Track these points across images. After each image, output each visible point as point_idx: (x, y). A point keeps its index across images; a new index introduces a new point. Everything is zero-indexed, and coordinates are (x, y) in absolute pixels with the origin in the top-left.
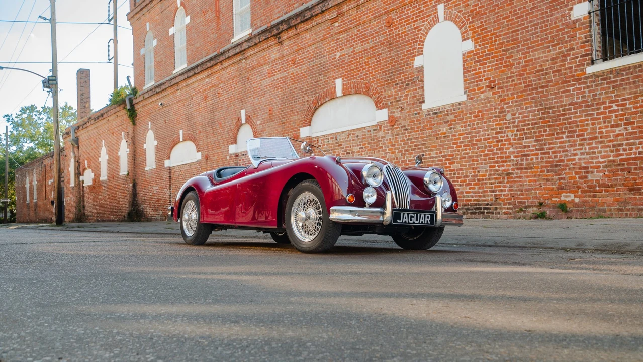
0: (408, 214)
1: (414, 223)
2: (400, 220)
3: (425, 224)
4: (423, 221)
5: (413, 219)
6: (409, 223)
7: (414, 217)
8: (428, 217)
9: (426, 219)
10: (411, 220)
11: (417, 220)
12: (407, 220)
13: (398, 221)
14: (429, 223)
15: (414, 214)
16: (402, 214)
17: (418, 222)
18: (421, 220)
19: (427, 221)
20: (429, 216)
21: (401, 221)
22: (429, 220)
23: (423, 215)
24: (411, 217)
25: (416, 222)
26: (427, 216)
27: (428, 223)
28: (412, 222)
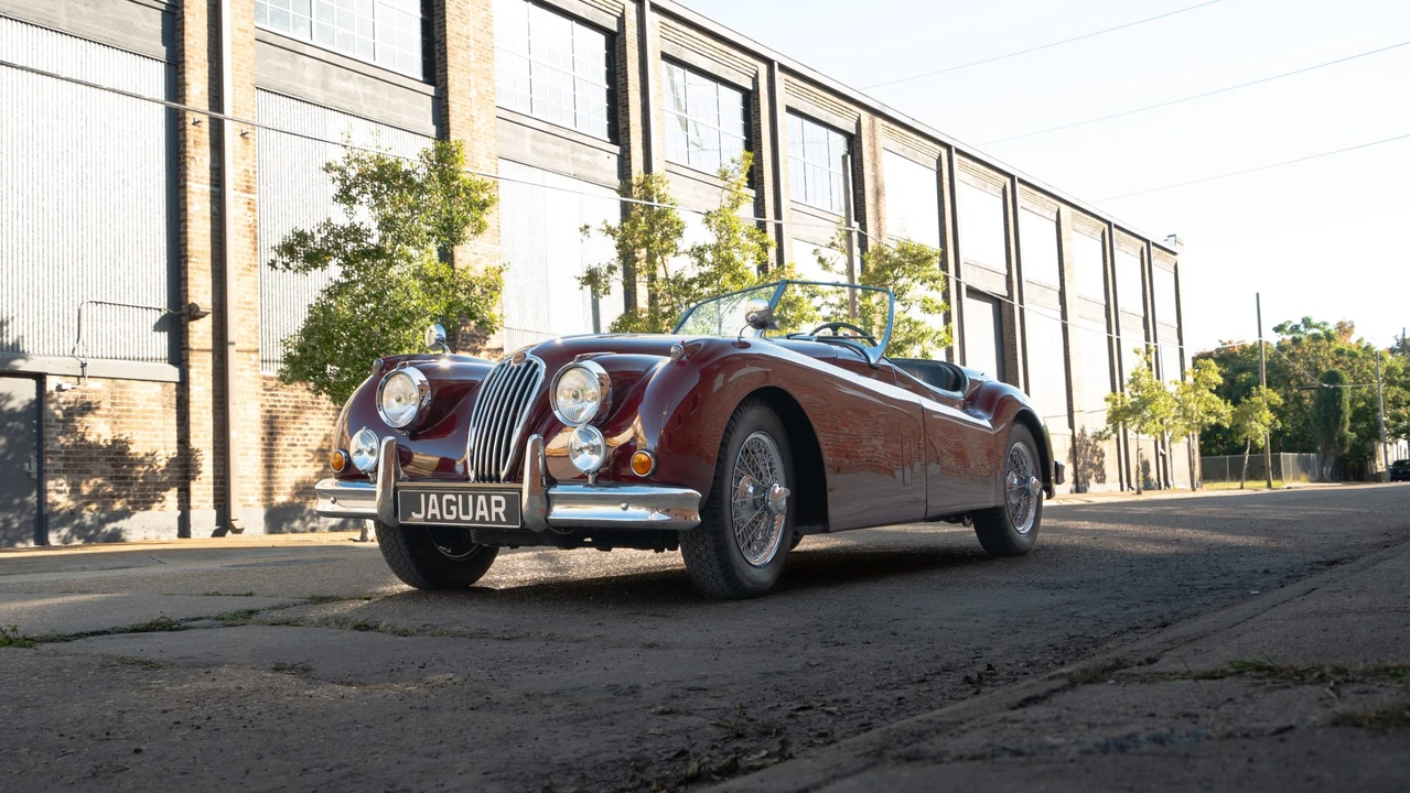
0: (439, 497)
1: (458, 519)
2: (419, 512)
3: (490, 522)
4: (485, 513)
5: (453, 509)
6: (443, 520)
7: (456, 504)
8: (498, 504)
9: (494, 509)
10: (450, 512)
11: (466, 512)
12: (437, 511)
13: (413, 514)
14: (504, 519)
15: (456, 495)
16: (423, 496)
17: (469, 518)
18: (479, 513)
19: (497, 514)
20: (503, 500)
21: (422, 516)
22: (501, 510)
23: (482, 498)
24: (450, 503)
25: (463, 517)
26: (494, 498)
27: (498, 520)
28: (453, 517)
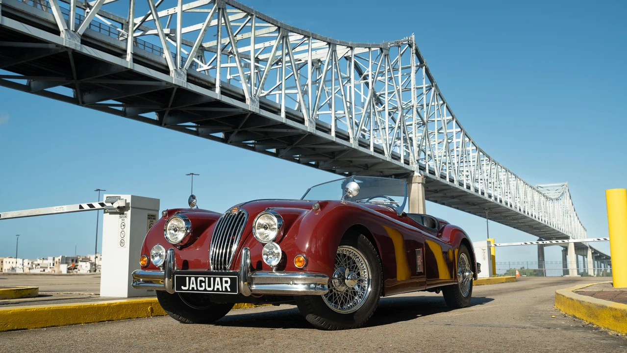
0: (196, 279)
1: (206, 290)
2: (185, 286)
3: (222, 291)
4: (220, 287)
5: (203, 284)
6: (198, 290)
7: (205, 282)
8: (226, 282)
9: (224, 285)
10: (201, 287)
12: (194, 286)
13: (183, 288)
14: (229, 290)
15: (205, 278)
16: (187, 278)
17: (211, 289)
18: (216, 287)
19: (226, 287)
20: (229, 280)
21: (186, 288)
22: (228, 285)
23: (218, 279)
24: (201, 282)
25: (208, 289)
26: (224, 279)
27: (227, 290)
28: (203, 289)
